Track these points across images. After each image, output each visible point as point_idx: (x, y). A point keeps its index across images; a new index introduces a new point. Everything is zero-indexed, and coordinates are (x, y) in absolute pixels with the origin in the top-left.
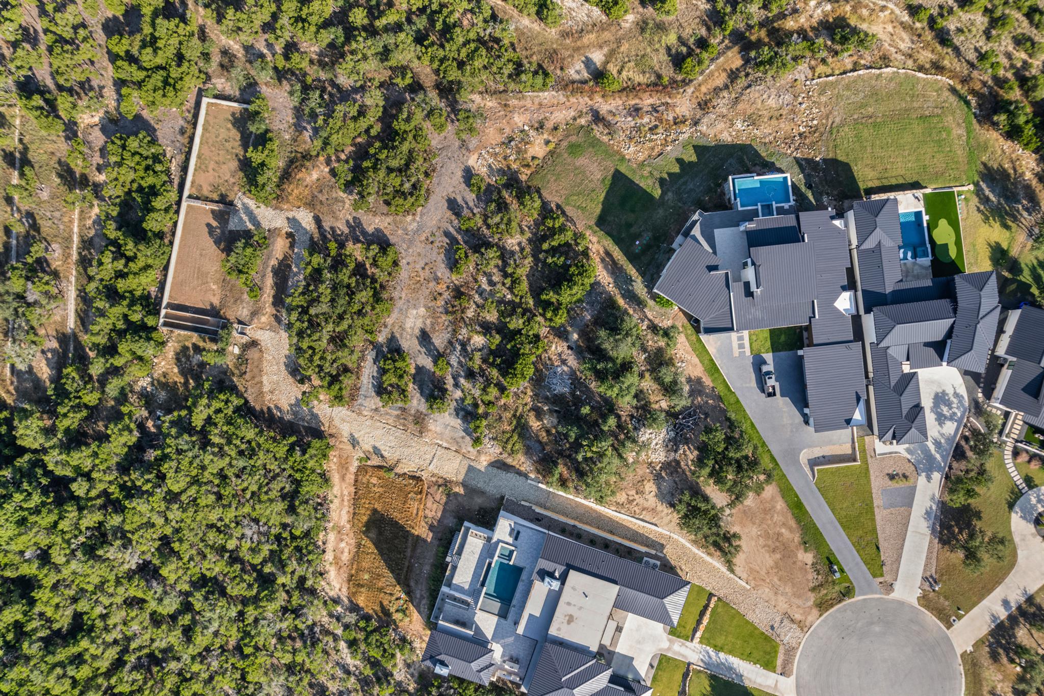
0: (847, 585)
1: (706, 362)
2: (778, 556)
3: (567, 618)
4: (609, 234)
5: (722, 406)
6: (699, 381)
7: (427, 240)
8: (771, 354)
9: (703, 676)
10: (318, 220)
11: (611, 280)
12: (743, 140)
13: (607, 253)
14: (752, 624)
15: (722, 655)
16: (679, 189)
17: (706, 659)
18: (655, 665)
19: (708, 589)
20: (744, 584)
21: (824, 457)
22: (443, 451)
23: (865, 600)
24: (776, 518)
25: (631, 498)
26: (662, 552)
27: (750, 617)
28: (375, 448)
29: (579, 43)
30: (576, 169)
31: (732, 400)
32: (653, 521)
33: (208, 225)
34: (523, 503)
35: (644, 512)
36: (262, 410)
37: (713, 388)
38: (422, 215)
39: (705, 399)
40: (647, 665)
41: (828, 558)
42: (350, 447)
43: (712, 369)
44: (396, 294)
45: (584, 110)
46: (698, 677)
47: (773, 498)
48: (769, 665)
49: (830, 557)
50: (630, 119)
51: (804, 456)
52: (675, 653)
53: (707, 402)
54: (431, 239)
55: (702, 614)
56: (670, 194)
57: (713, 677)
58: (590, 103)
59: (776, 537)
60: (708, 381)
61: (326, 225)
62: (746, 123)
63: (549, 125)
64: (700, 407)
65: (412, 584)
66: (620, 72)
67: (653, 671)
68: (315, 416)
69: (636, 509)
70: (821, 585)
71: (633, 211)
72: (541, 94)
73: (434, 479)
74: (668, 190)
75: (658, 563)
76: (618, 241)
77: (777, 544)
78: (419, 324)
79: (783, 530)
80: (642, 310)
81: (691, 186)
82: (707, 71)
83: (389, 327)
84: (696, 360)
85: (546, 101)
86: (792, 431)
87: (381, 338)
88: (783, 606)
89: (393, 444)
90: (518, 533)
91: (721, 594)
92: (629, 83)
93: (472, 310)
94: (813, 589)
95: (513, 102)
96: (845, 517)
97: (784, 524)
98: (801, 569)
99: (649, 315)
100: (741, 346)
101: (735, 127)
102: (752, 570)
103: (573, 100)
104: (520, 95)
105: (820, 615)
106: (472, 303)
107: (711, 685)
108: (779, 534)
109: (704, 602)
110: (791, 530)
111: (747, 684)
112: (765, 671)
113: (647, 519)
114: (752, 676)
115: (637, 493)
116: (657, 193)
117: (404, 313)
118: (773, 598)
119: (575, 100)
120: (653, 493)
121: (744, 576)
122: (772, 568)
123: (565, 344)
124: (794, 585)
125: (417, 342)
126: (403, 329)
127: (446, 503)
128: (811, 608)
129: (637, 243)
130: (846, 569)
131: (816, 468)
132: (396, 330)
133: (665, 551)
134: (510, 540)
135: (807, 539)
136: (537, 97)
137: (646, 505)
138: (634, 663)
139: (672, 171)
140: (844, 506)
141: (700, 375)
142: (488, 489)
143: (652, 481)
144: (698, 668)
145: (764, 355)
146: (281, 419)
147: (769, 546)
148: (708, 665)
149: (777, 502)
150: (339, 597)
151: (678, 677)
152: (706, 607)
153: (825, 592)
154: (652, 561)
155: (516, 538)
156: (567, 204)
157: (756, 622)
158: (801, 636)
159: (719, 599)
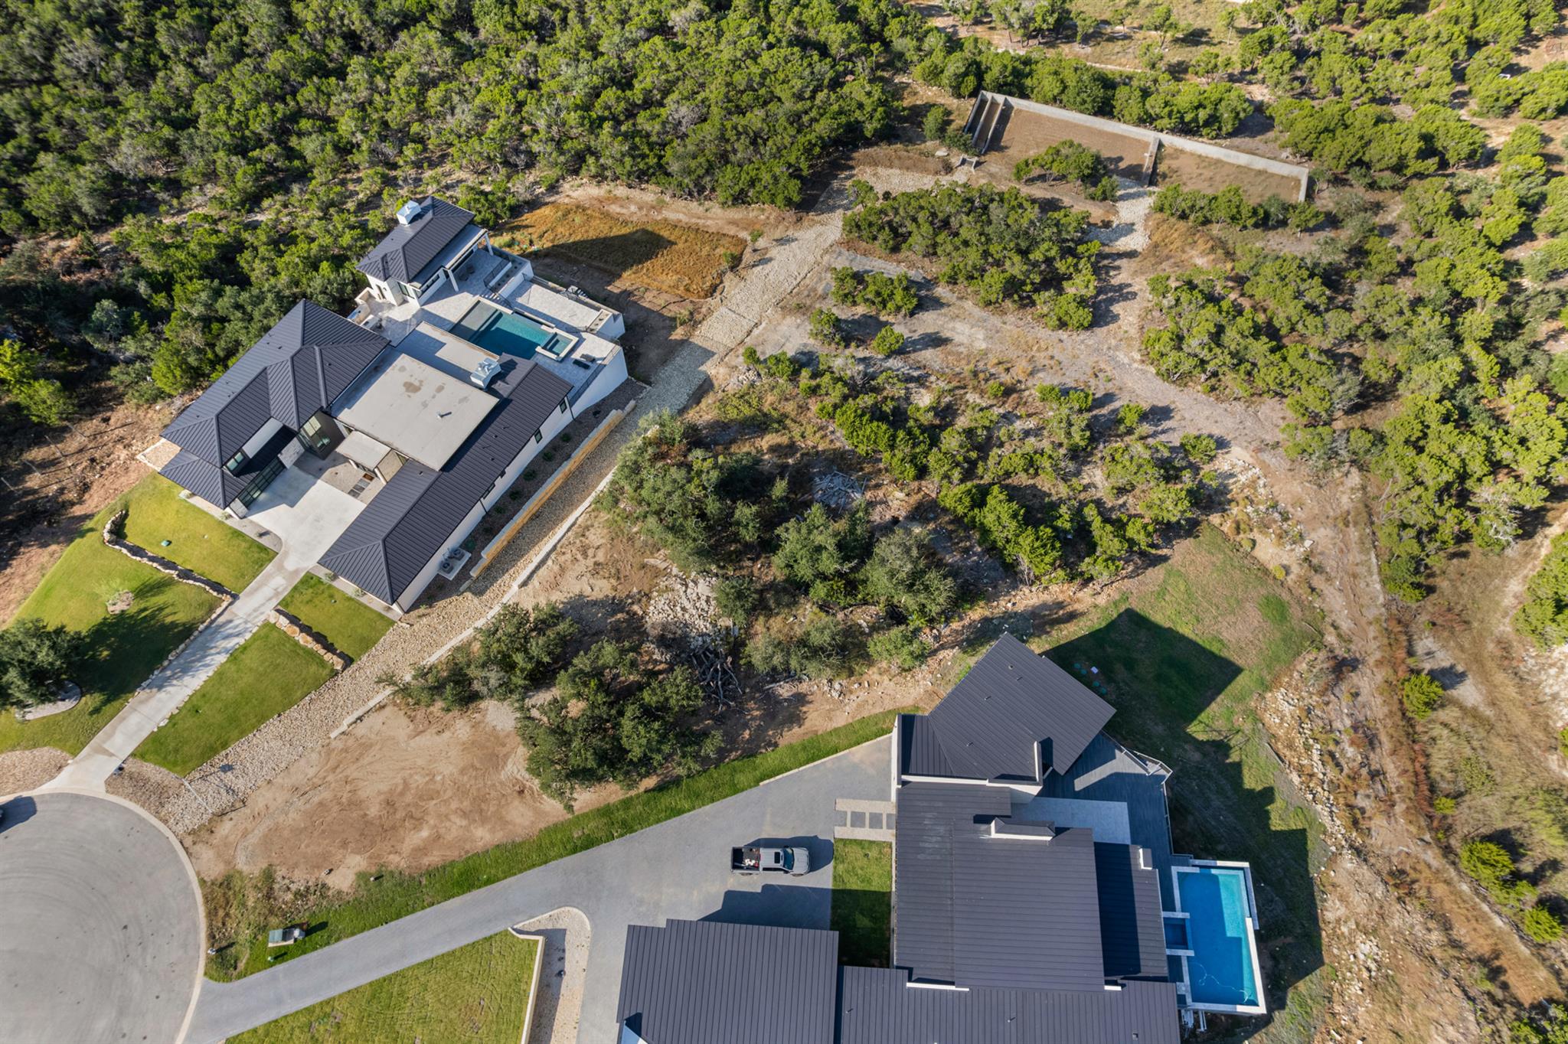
0: (241, 965)
1: (835, 740)
2: (373, 811)
3: (417, 383)
4: (1112, 625)
5: (733, 755)
6: (796, 719)
7: (1101, 370)
8: (829, 885)
9: (199, 614)
10: (1131, 255)
11: (1020, 608)
12: (1332, 950)
13: (1072, 616)
14: (256, 727)
15: (222, 658)
16: (1209, 776)
17: (229, 630)
18: (264, 541)
19: (364, 658)
20: (344, 727)
21: (560, 973)
22: (747, 328)
23: (187, 1004)
24: (459, 821)
25: (590, 552)
26: (469, 589)
27: (273, 727)
28: (770, 260)
29: (1490, 665)
30: (1238, 602)
31: (741, 779)
32: (535, 581)
33: (1120, 159)
34: (632, 403)
35: (556, 568)
36: (852, 159)
37: (776, 745)
38: (1144, 372)
39: (754, 724)
40: (267, 526)
41: (323, 926)
42: (777, 236)
43: (815, 750)
44: (1011, 318)
45: (1353, 647)
46: (201, 605)
47: (504, 822)
48: (156, 747)
49: (325, 933)
50: (1348, 722)
51: (574, 921)
52: (270, 576)
53: (746, 726)
54: (1101, 375)
55: (319, 638)
56: (1196, 756)
57: (186, 632)
58: (1371, 661)
59: (418, 815)
60: (791, 736)
61: (1123, 262)
62: (1373, 966)
63: (1318, 581)
64: (741, 711)
65: (548, 261)
66: (1445, 725)
67: (253, 535)
68: (832, 209)
69: (568, 556)
70: (269, 895)
71: (1159, 677)
72: (1376, 577)
73: (704, 310)
74: (1205, 755)
75: (451, 577)
76: (1097, 637)
77: (400, 815)
78: (957, 339)
79: (425, 833)
80: (959, 644)
81: (1216, 802)
82: (1485, 907)
83: (959, 303)
84: (841, 720)
85: (1363, 585)
86: (641, 902)
87: (942, 291)
88: (260, 800)
89: (771, 277)
90: (586, 367)
91: (345, 680)
92: (1425, 738)
93: (978, 401)
94: (269, 876)
95: (1354, 534)
96: (401, 994)
97: (439, 837)
98: (325, 856)
99: (946, 654)
100: (858, 819)
101: (1361, 937)
102: (366, 746)
103: (1372, 632)
104: (1368, 545)
105: (202, 882)
106: (990, 402)
107: (174, 625)
108: (418, 822)
109: (341, 645)
110: (421, 850)
111: (140, 694)
112: (145, 734)
113: (542, 571)
114: (148, 709)
115: (596, 564)
116: (1197, 730)
117: (980, 323)
118: (288, 782)
119: (1371, 635)
120: (587, 591)
121: (361, 729)
122: (354, 791)
123: (902, 514)
124: (297, 832)
125: (929, 331)
126: (952, 319)
127: (662, 315)
128: (228, 863)
129: (1095, 670)
130: (280, 967)
131: (540, 939)
132: (953, 310)
133: (469, 595)
134: (577, 355)
135: (387, 884)
136: (1369, 571)
137: (571, 575)
138: (284, 507)
139: (1245, 771)
140: (429, 998)
141: (808, 724)
142: (669, 369)
143: (611, 594)
144: (219, 611)
145: (829, 869)
146: (836, 177)
147: (402, 794)
148: (214, 631)
149: (492, 831)
150: (557, 193)
151: (219, 575)
152: (330, 648)
153: (250, 903)
154: (459, 566)
155: (577, 362)
156: (1169, 573)
157: (256, 739)
158: (180, 829)
159: (334, 674)
